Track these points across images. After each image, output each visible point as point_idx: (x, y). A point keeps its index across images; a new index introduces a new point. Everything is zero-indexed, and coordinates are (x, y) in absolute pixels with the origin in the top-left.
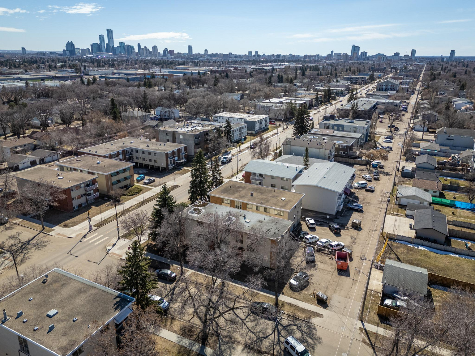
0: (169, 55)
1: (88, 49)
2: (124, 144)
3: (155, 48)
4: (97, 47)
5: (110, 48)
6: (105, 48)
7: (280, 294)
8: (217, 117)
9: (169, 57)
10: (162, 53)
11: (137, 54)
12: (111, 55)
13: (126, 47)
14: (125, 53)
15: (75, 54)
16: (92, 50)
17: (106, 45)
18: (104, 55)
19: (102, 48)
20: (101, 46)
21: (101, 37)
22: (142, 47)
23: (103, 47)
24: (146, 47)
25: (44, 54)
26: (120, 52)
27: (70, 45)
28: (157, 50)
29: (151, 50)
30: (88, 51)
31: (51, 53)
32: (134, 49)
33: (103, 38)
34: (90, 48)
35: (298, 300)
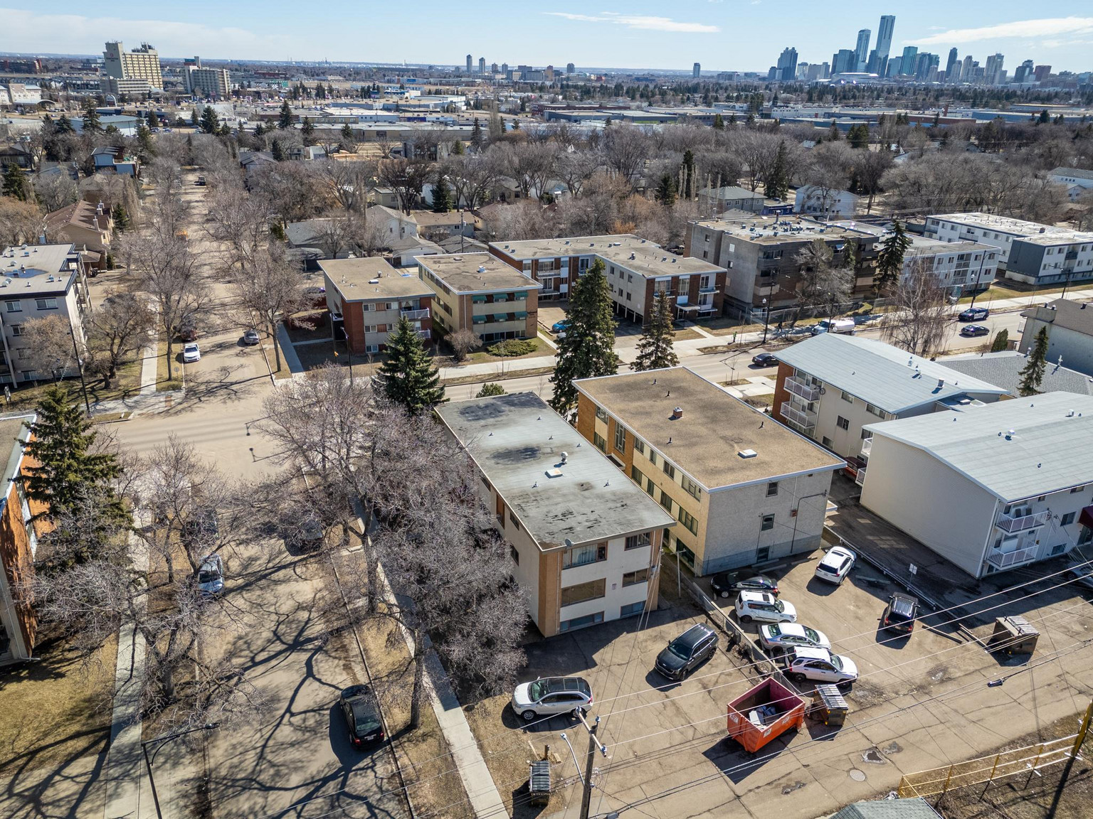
0: (1033, 77)
1: (826, 64)
2: (592, 245)
3: (996, 61)
4: (847, 60)
5: (878, 62)
6: (864, 61)
7: (461, 705)
8: (937, 222)
9: (1030, 82)
10: (1011, 73)
11: (941, 76)
12: (874, 78)
13: (918, 59)
14: (910, 73)
15: (794, 78)
16: (834, 67)
17: (869, 54)
18: (856, 78)
19: (857, 59)
20: (858, 56)
21: (864, 36)
22: (961, 57)
23: (861, 59)
24: (970, 58)
25: (730, 76)
26: (900, 72)
27: (790, 56)
28: (1001, 66)
29: (983, 64)
30: (823, 70)
31: (746, 74)
32: (937, 63)
33: (868, 37)
34: (830, 63)
35: (481, 747)
